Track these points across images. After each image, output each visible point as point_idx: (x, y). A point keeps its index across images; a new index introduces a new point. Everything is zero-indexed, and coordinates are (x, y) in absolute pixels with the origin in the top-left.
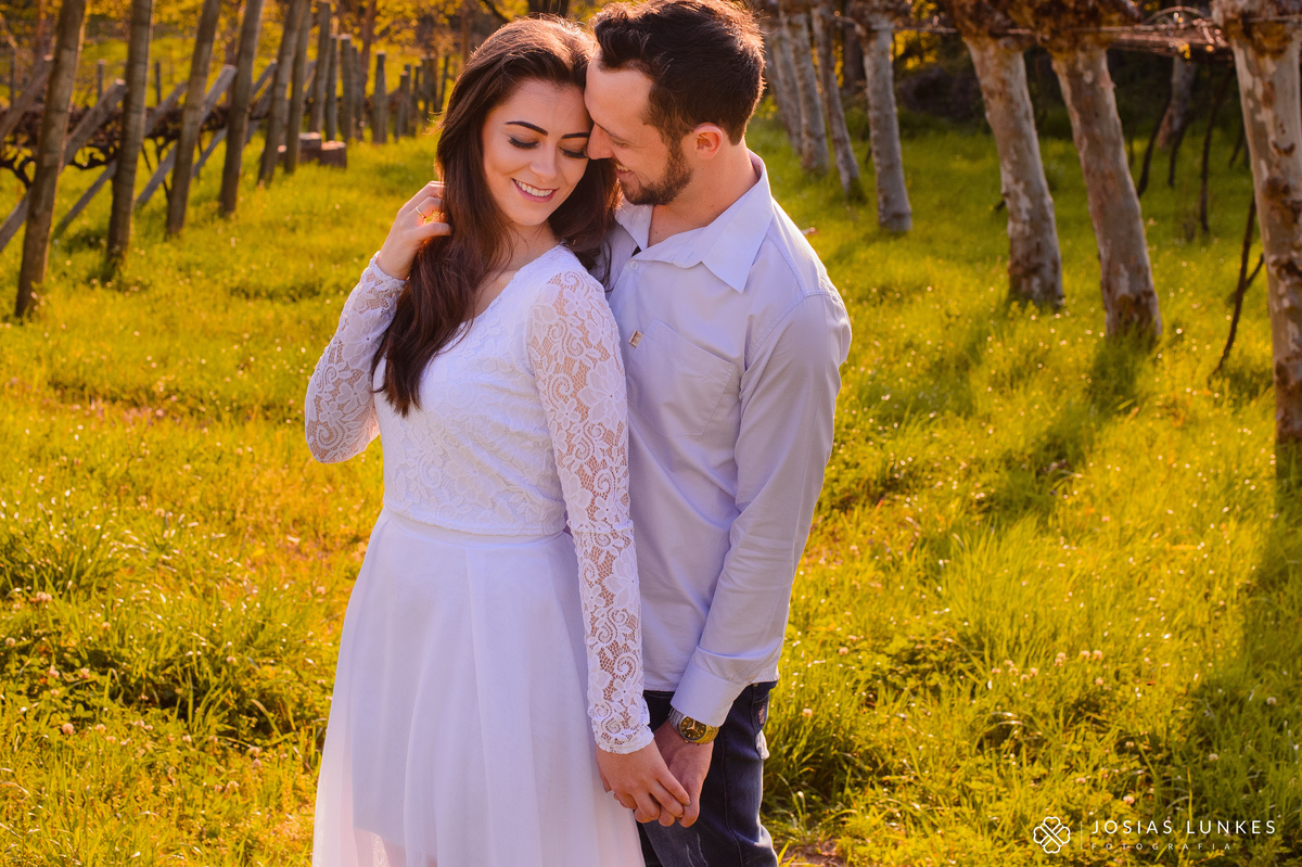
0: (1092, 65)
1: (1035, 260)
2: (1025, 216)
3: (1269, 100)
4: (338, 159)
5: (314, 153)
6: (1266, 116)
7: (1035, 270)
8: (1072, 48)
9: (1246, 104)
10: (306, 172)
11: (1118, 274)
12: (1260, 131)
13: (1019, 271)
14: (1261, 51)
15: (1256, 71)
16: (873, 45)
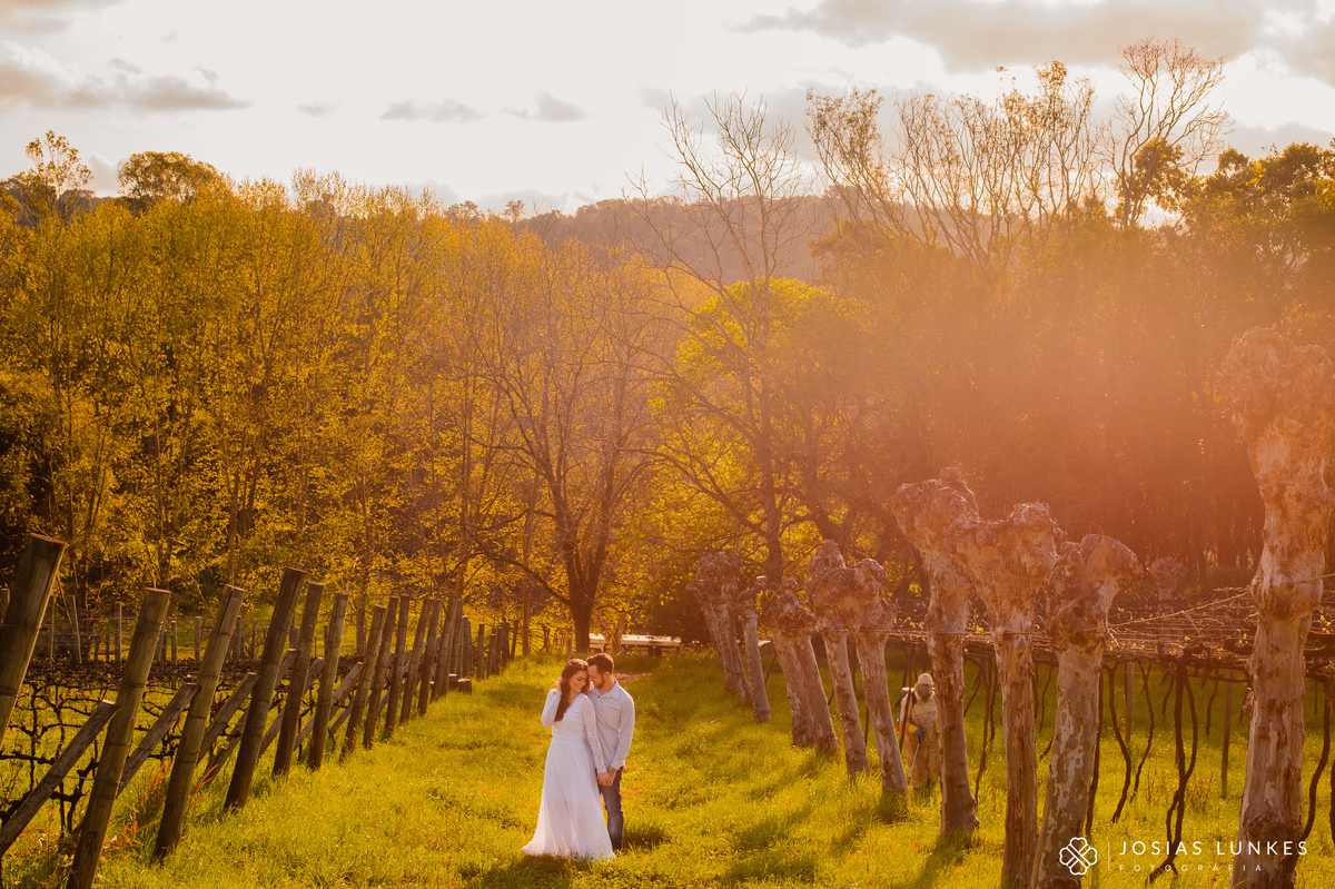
0: (804, 643)
1: (803, 727)
2: (798, 707)
3: (835, 658)
4: (467, 688)
5: (455, 685)
6: (835, 664)
7: (803, 732)
8: (795, 636)
9: (829, 660)
10: (451, 695)
11: (818, 728)
12: (834, 670)
13: (796, 732)
14: (832, 642)
15: (831, 649)
16: (747, 625)
